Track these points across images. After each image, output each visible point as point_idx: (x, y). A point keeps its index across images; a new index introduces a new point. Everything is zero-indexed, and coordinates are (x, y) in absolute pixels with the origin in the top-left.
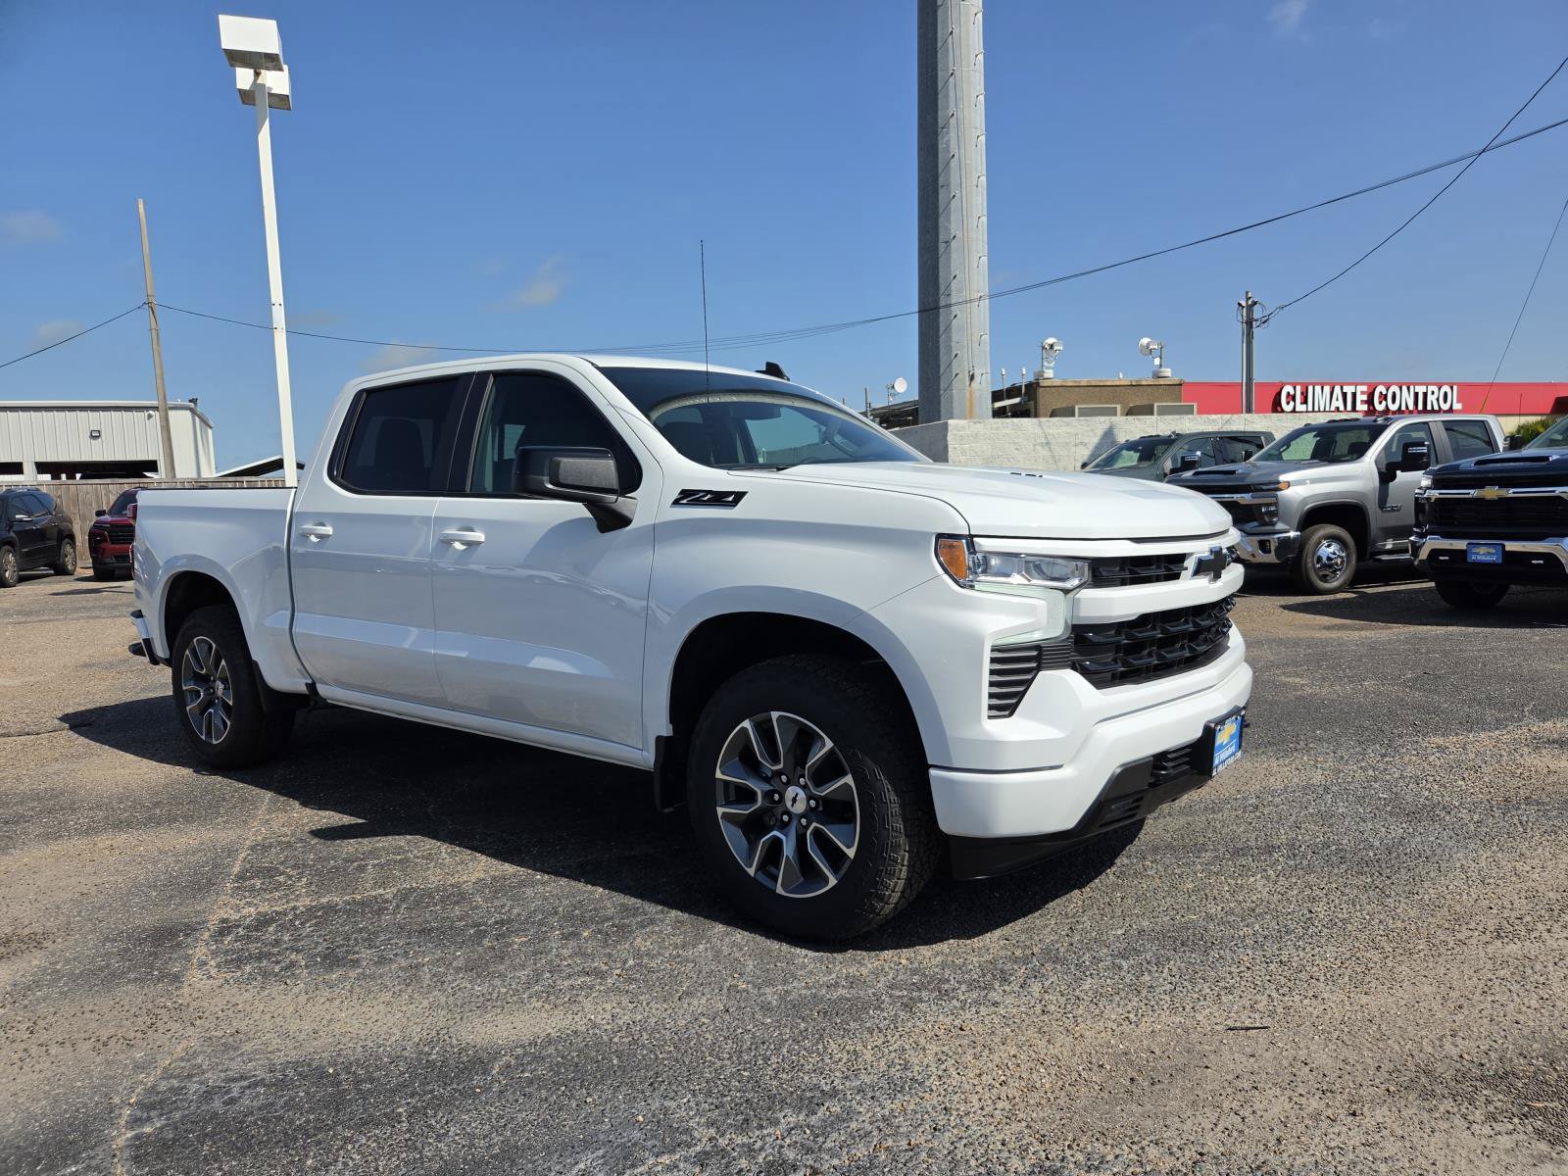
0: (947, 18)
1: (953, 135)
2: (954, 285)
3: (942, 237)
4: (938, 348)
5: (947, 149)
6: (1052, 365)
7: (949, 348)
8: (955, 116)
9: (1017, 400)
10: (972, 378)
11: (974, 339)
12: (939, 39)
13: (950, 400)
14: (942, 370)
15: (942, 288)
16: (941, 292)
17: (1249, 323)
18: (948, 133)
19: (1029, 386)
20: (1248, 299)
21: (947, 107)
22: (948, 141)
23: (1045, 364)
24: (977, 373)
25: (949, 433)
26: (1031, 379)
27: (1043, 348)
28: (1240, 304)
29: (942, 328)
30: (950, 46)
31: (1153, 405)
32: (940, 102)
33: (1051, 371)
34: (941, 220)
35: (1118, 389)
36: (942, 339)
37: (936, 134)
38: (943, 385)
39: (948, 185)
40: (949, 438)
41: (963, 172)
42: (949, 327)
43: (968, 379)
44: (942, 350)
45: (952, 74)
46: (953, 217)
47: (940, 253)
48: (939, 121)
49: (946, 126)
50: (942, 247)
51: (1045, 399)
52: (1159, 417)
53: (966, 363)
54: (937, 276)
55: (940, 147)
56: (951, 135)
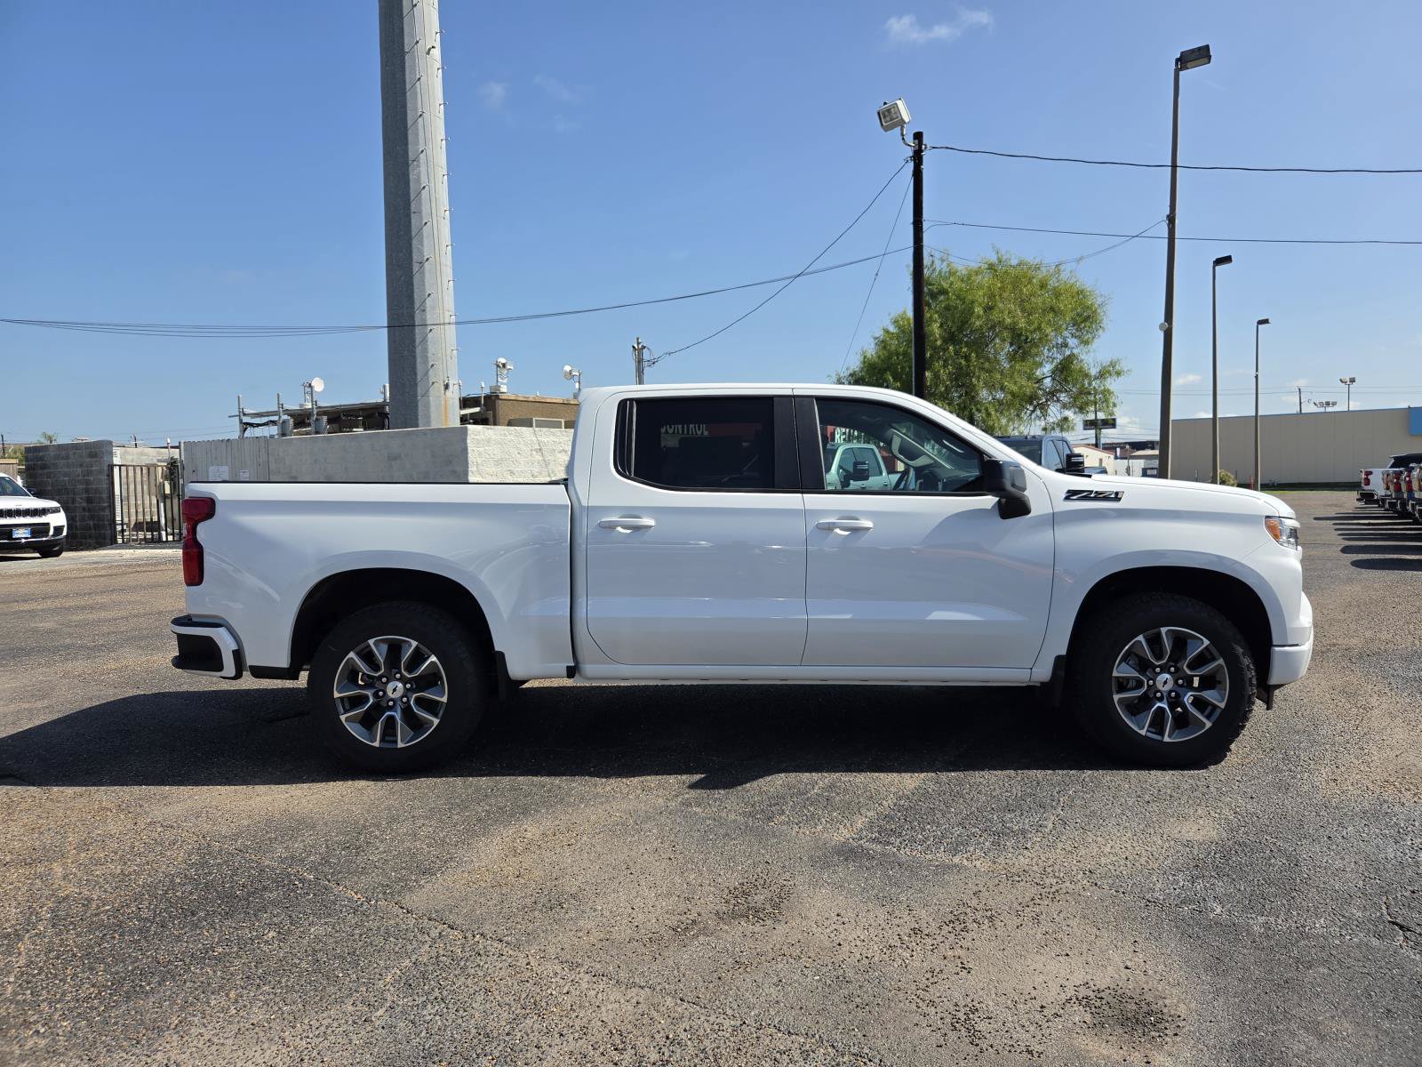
0: (415, 67)
1: (423, 169)
2: (429, 302)
3: (415, 258)
4: (414, 357)
5: (418, 180)
6: (505, 381)
7: (426, 359)
8: (424, 153)
9: (477, 410)
10: (447, 387)
11: (448, 352)
12: (408, 81)
13: (427, 406)
14: (419, 377)
15: (417, 305)
16: (416, 307)
17: (640, 361)
18: (418, 166)
19: (487, 397)
20: (638, 344)
21: (417, 143)
22: (419, 174)
23: (500, 380)
24: (451, 383)
25: (468, 437)
26: (487, 391)
27: (498, 366)
28: (634, 347)
29: (418, 340)
30: (419, 90)
31: (532, 419)
32: (410, 137)
33: (505, 387)
34: (414, 242)
35: (555, 405)
36: (418, 350)
37: (407, 165)
38: (420, 391)
39: (420, 212)
40: (468, 441)
41: (433, 204)
42: (424, 340)
43: (443, 388)
44: (419, 360)
45: (421, 115)
46: (426, 242)
47: (415, 271)
48: (410, 154)
49: (416, 159)
50: (416, 268)
51: (502, 409)
52: (537, 429)
53: (441, 373)
54: (412, 292)
55: (411, 177)
56: (421, 169)
